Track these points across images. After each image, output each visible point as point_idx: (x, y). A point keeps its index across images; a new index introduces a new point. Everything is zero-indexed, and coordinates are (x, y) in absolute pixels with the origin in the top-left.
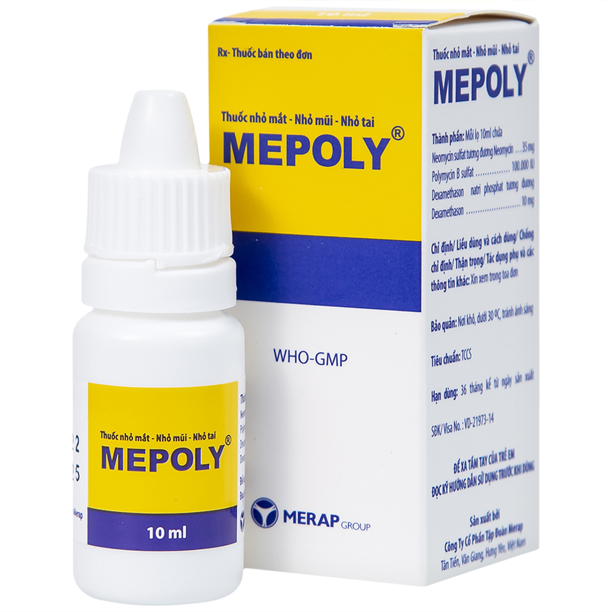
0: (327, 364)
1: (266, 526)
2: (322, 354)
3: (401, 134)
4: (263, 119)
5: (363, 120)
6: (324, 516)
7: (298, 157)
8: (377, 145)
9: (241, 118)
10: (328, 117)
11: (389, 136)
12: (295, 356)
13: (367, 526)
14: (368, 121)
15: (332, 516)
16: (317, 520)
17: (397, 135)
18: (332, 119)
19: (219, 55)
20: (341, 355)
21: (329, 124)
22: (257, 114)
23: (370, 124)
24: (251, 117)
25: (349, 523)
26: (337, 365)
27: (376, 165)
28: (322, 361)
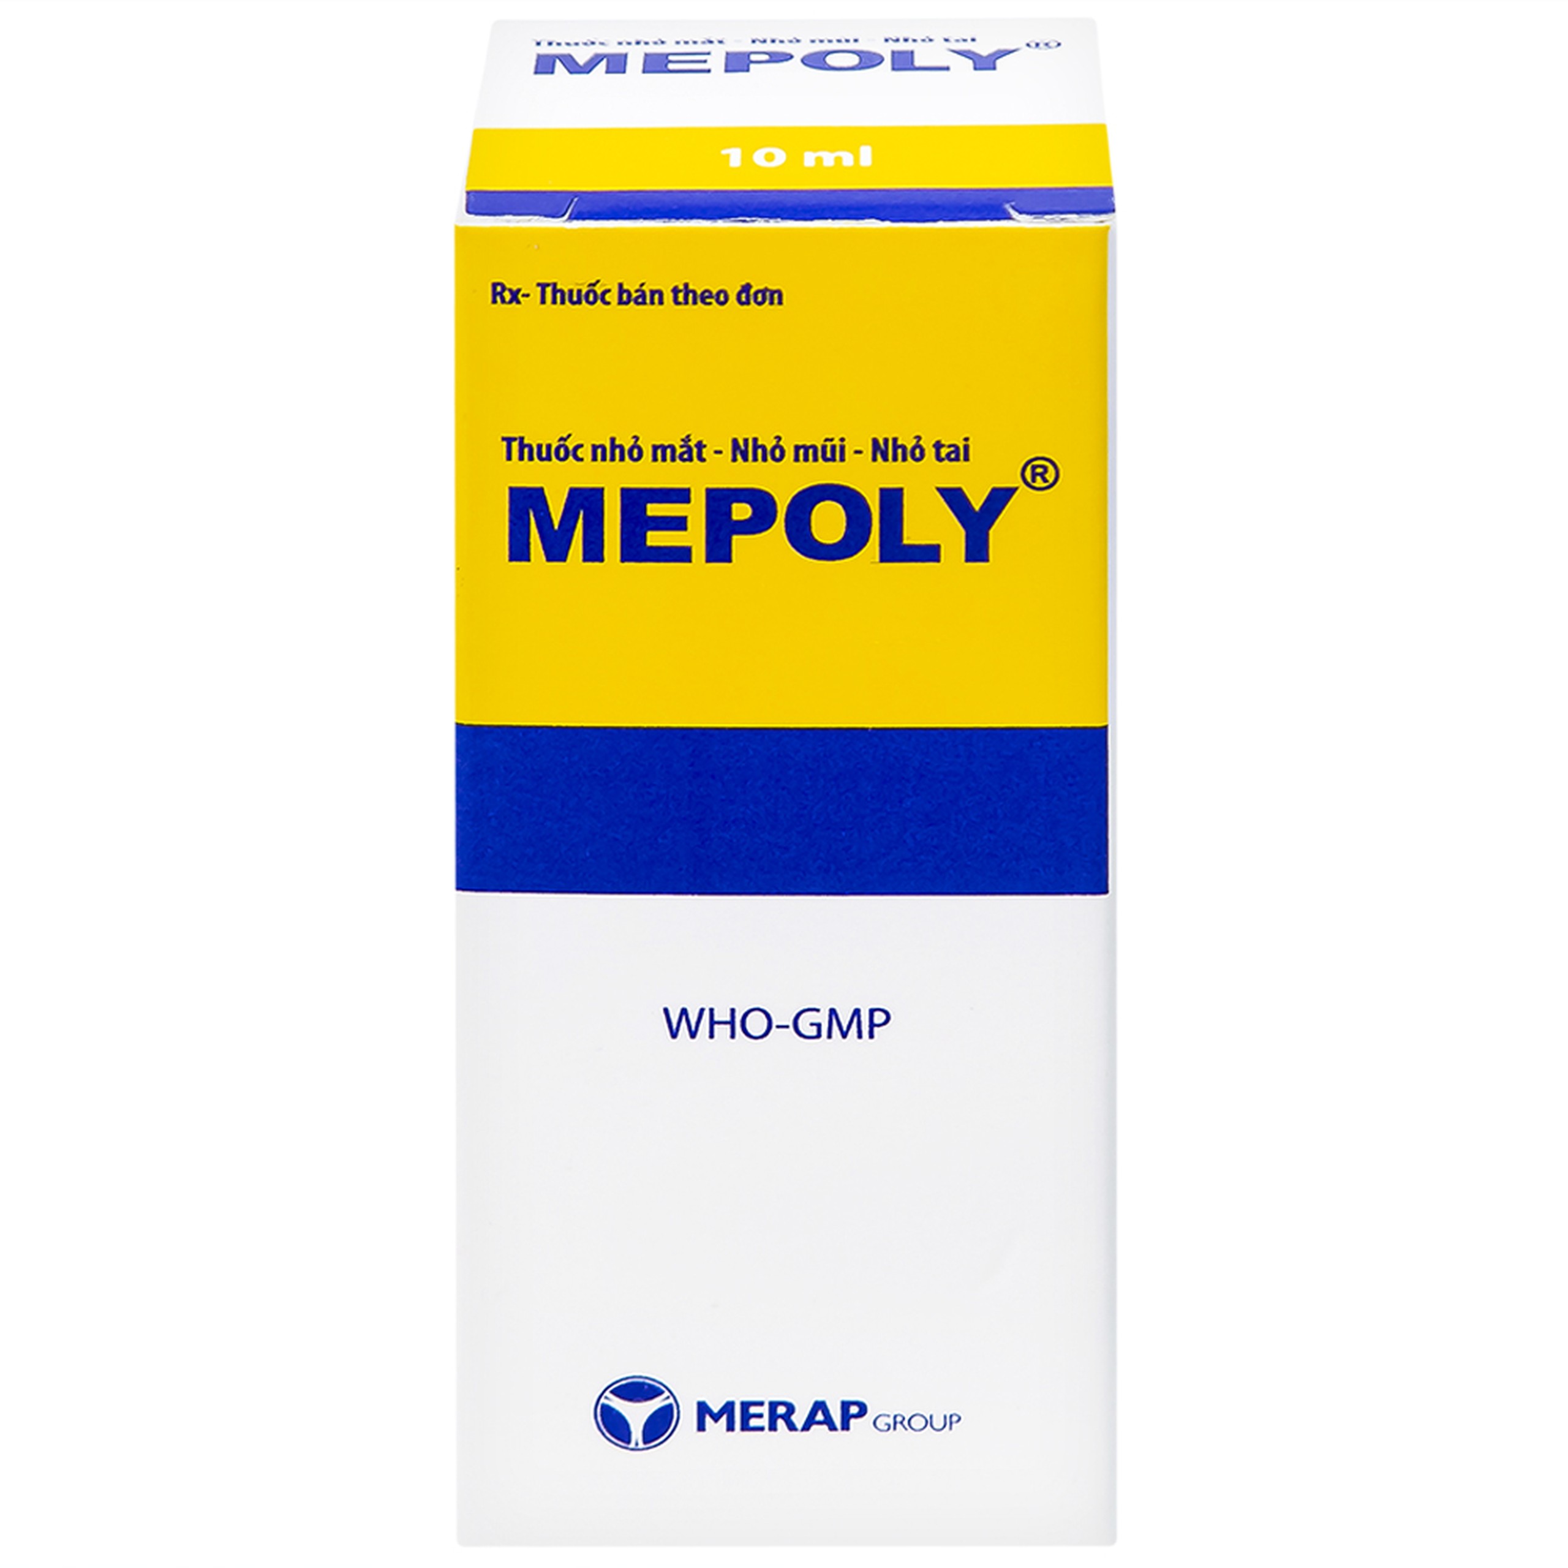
0: (830, 1036)
1: (641, 1445)
2: (814, 1013)
3: (1050, 476)
4: (635, 453)
5: (938, 446)
6: (820, 1406)
7: (738, 542)
8: (977, 503)
9: (565, 451)
10: (834, 443)
11: (1016, 481)
12: (732, 1023)
13: (950, 1421)
14: (952, 449)
15: (845, 1406)
16: (799, 1419)
17: (1038, 478)
18: (842, 448)
19: (494, 301)
20: (872, 1012)
21: (833, 459)
22: (613, 440)
23: (959, 454)
24: (595, 448)
25: (895, 1417)
26: (860, 1036)
27: (977, 551)
28: (815, 1028)
